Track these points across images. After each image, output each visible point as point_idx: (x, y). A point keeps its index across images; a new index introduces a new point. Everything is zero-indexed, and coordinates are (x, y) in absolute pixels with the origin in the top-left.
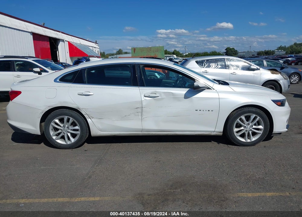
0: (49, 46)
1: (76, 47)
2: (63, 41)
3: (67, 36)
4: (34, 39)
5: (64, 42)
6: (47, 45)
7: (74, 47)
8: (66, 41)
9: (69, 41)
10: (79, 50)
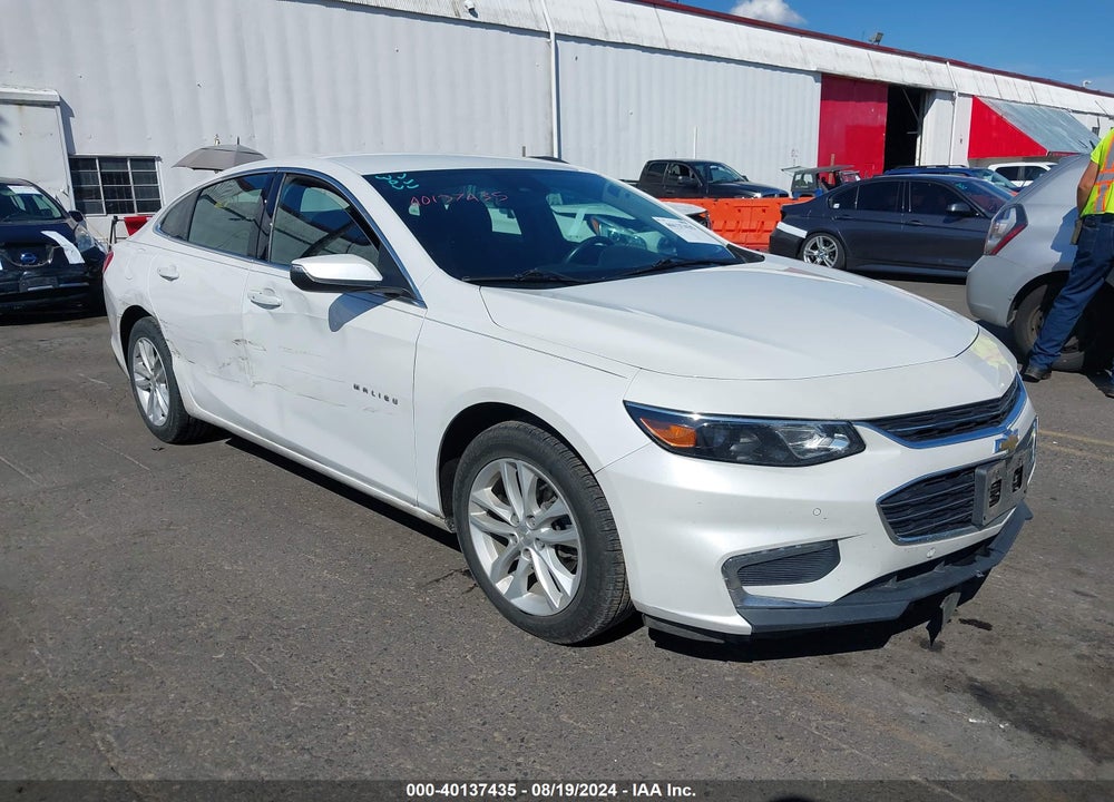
0: (883, 119)
1: (1000, 119)
2: (949, 95)
3: (974, 77)
4: (824, 97)
5: (953, 99)
6: (877, 115)
7: (994, 117)
8: (960, 94)
9: (976, 93)
10: (1013, 128)
